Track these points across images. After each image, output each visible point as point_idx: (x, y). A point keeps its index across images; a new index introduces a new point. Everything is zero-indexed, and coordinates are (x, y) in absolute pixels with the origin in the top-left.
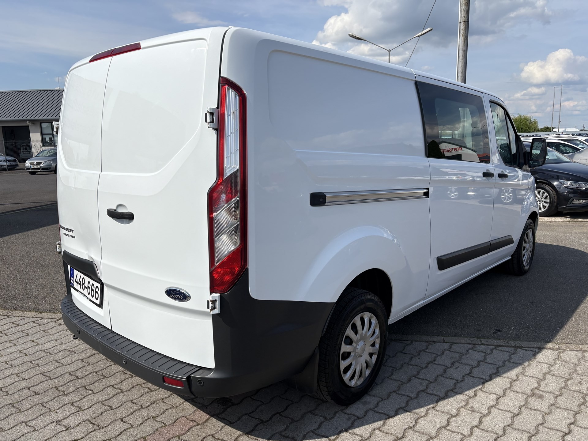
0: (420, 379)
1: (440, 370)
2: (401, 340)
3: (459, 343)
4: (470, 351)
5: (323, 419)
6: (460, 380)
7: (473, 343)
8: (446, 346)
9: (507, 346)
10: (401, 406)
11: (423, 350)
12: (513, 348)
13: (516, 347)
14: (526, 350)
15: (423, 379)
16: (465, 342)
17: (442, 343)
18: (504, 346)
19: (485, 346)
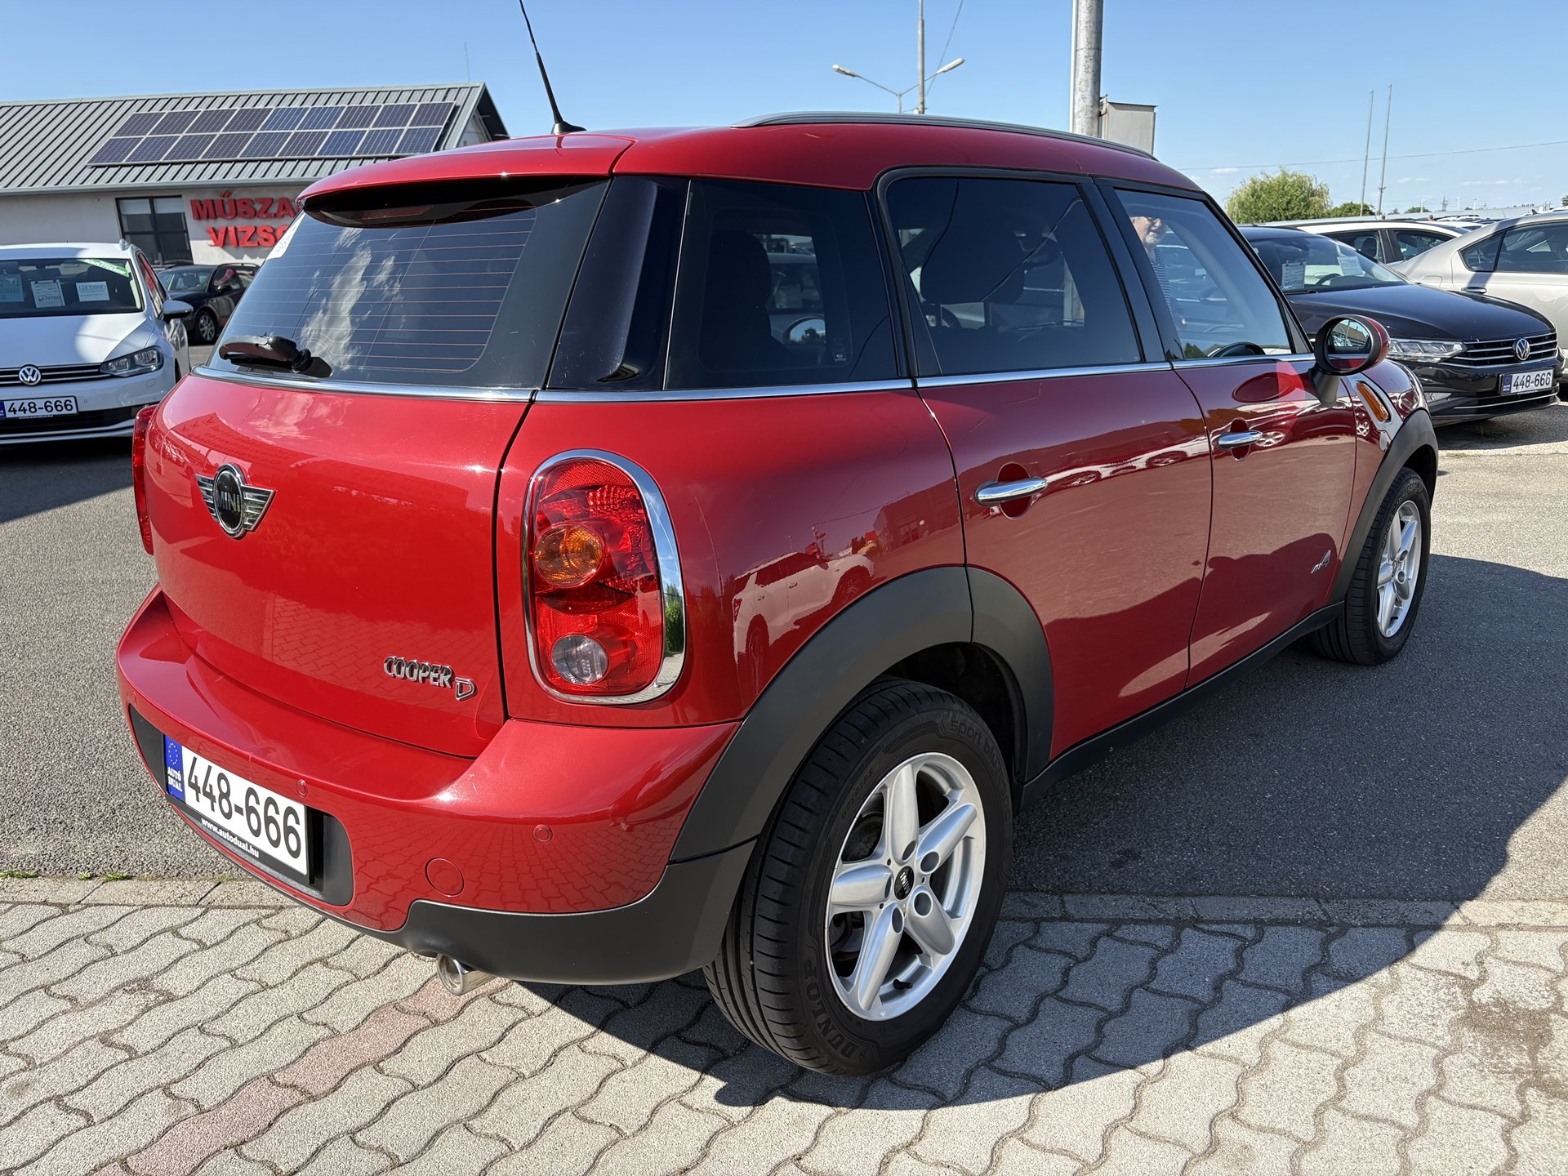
4: (1019, 952)
7: (1033, 916)
9: (1148, 922)
13: (1179, 924)
14: (1212, 933)
18: (1137, 922)
19: (1073, 926)
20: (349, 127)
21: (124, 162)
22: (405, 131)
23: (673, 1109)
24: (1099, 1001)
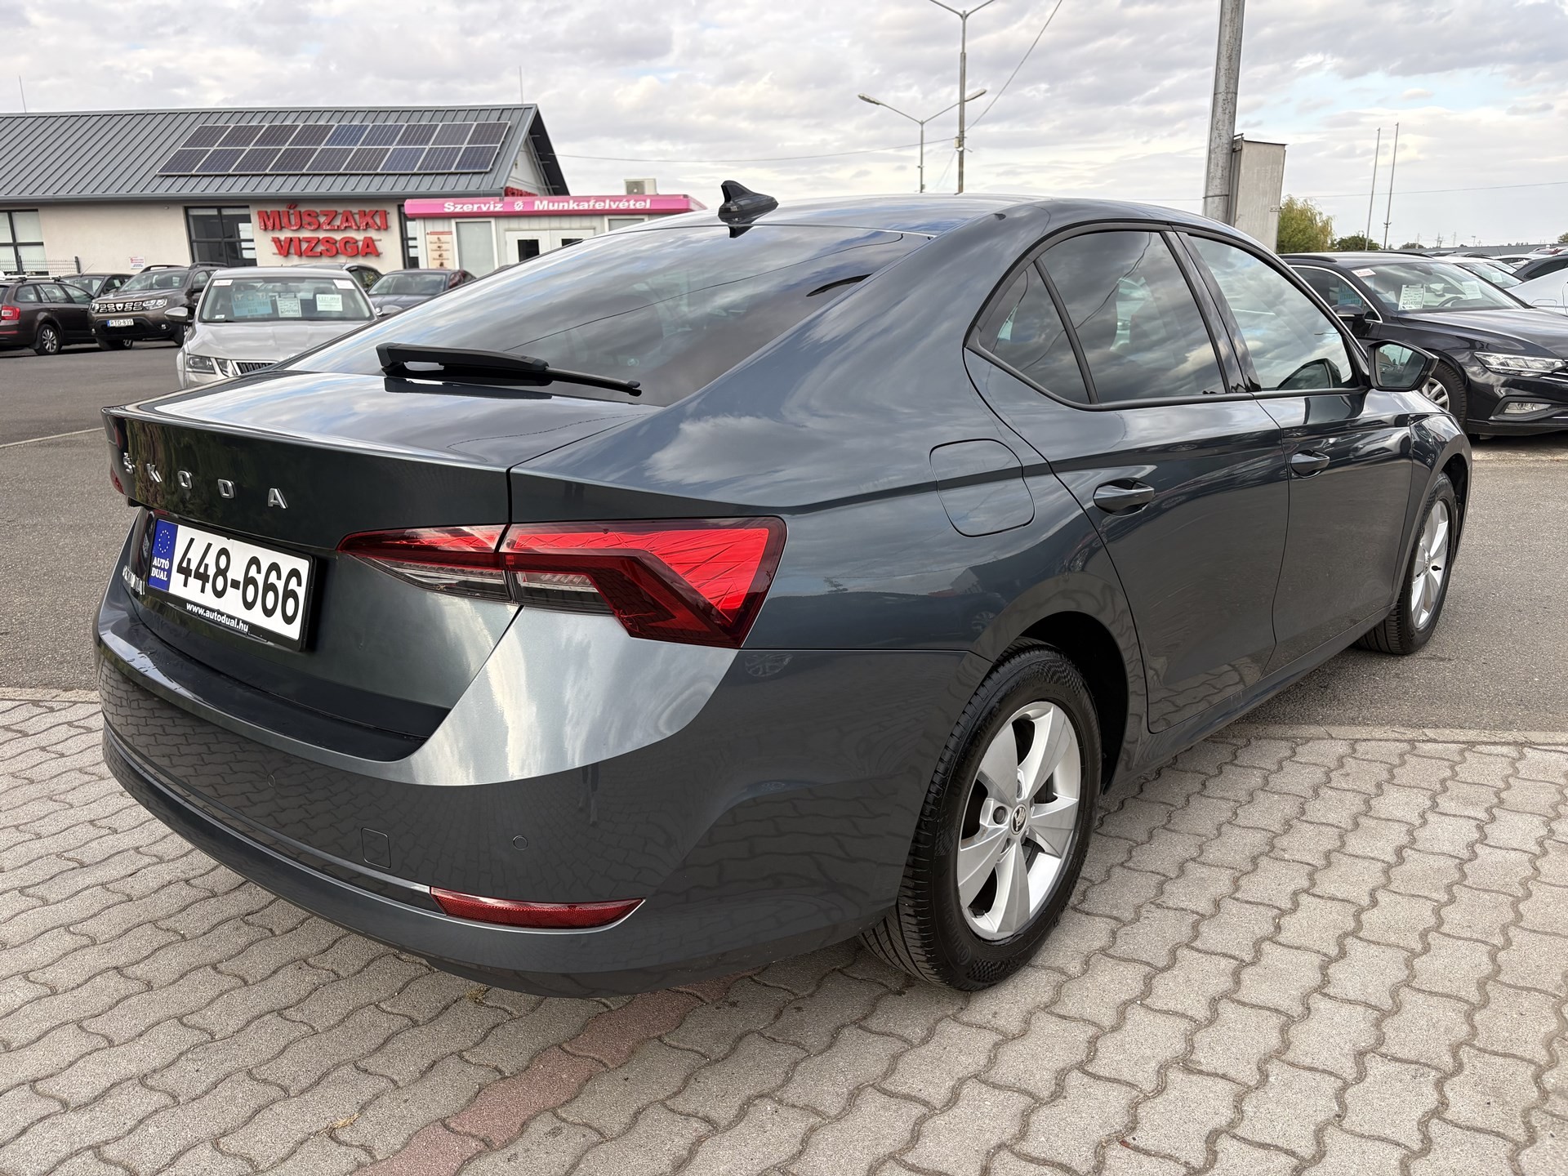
0: (1312, 823)
1: (1355, 804)
5: (1113, 923)
6: (1417, 823)
8: (1341, 748)
10: (1299, 887)
13: (1518, 745)
20: (409, 144)
21: (193, 172)
22: (463, 150)
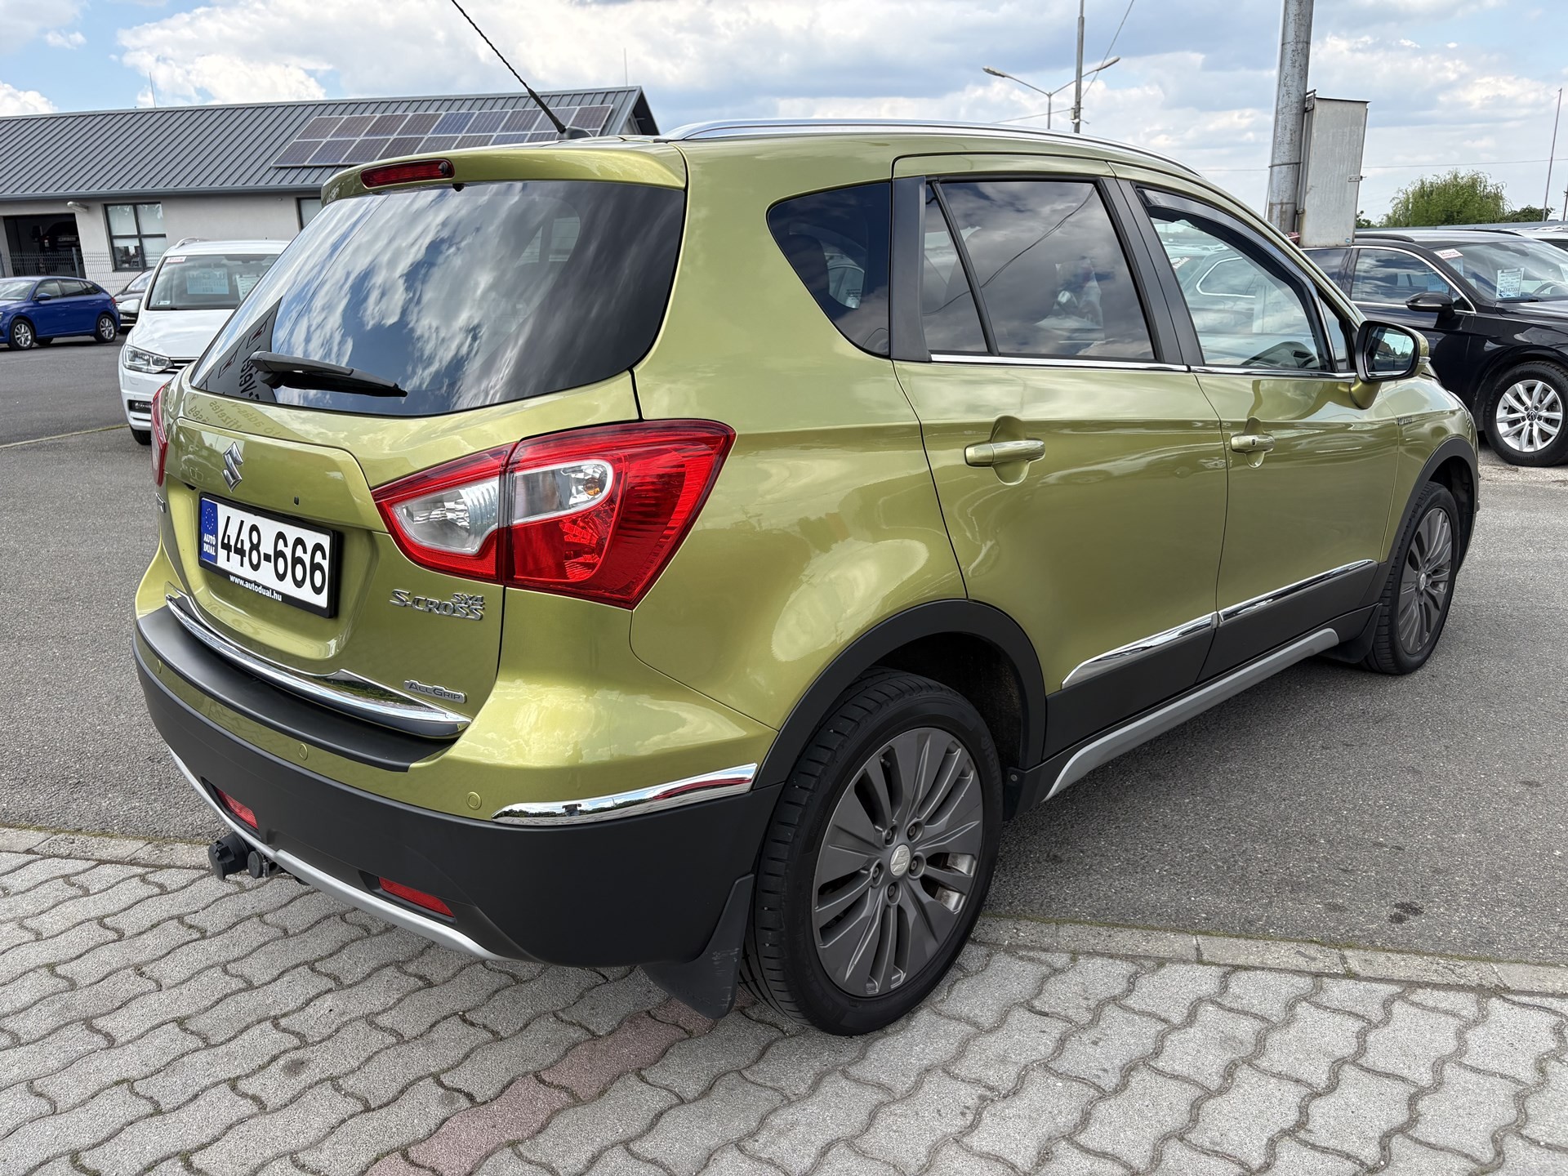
2: (1032, 949)
3: (1256, 968)
4: (1302, 1009)
7: (1314, 967)
9: (1448, 987)
11: (1114, 999)
12: (1472, 996)
14: (1524, 1005)
15: (1104, 1155)
16: (1282, 966)
17: (1189, 967)
18: (1435, 986)
19: (1362, 985)
20: (512, 130)
21: (306, 164)
23: (951, 1151)
24: (1405, 1073)
